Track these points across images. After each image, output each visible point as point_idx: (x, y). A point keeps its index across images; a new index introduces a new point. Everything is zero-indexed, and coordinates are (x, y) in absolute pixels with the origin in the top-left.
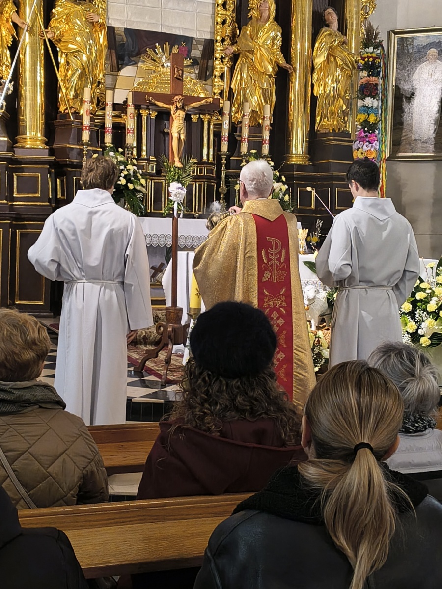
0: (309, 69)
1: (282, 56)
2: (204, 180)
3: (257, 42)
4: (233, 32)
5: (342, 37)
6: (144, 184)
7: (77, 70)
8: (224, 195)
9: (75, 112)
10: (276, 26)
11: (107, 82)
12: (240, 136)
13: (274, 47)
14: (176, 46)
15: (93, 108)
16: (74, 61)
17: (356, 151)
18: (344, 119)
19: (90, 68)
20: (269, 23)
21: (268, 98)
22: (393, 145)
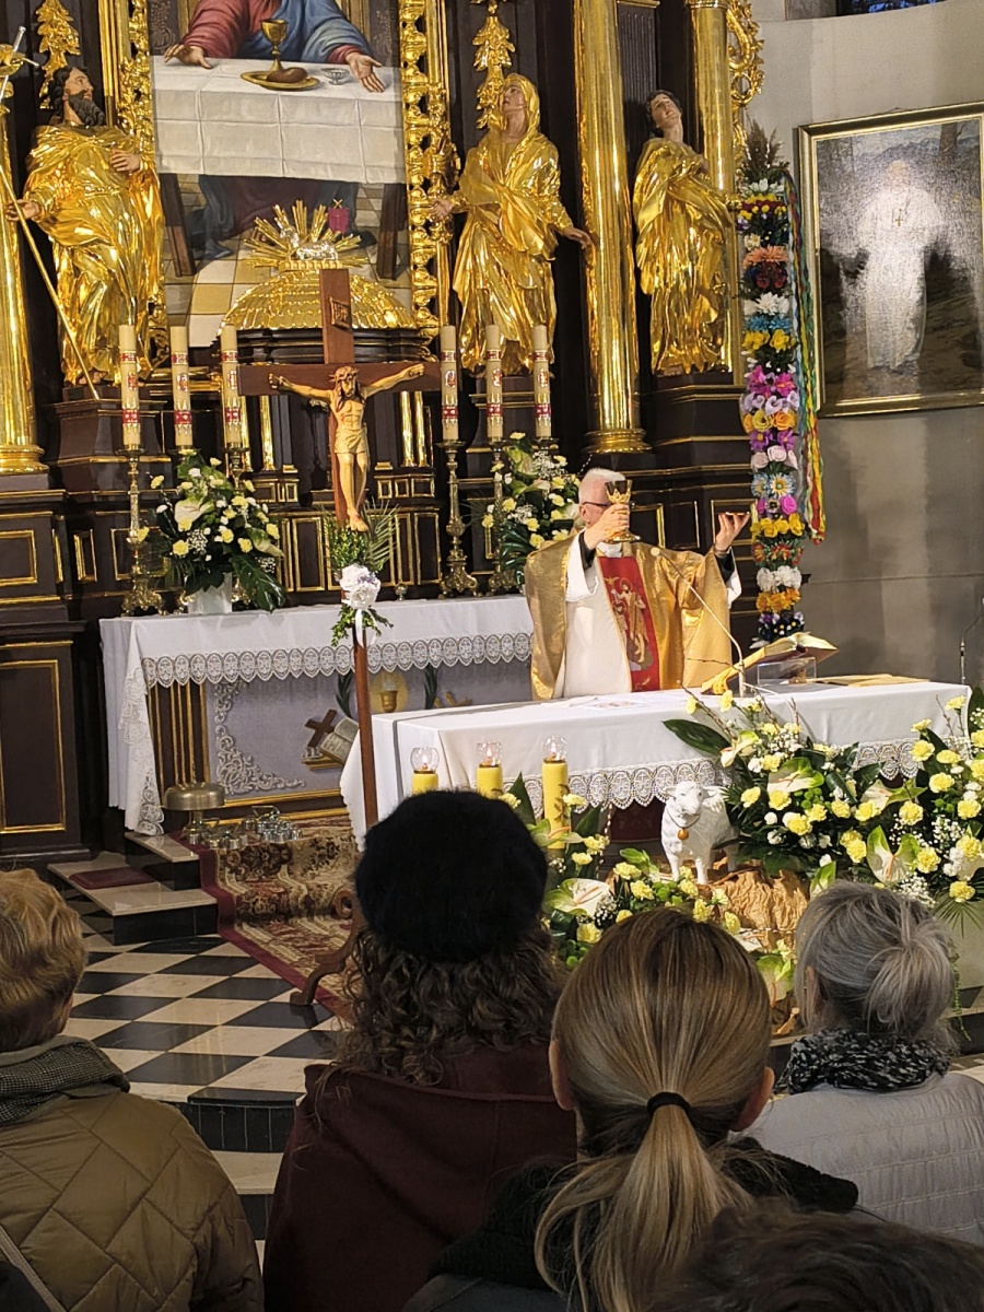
0: (628, 235)
1: (564, 211)
2: (412, 509)
3: (504, 186)
4: (448, 165)
5: (696, 158)
6: (277, 536)
7: (98, 285)
8: (460, 538)
9: (102, 379)
10: (545, 146)
11: (168, 303)
12: (484, 400)
13: (543, 191)
14: (322, 208)
15: (142, 366)
16: (90, 264)
17: (749, 415)
18: (714, 342)
19: (129, 276)
20: (527, 139)
21: (539, 310)
22: (826, 383)
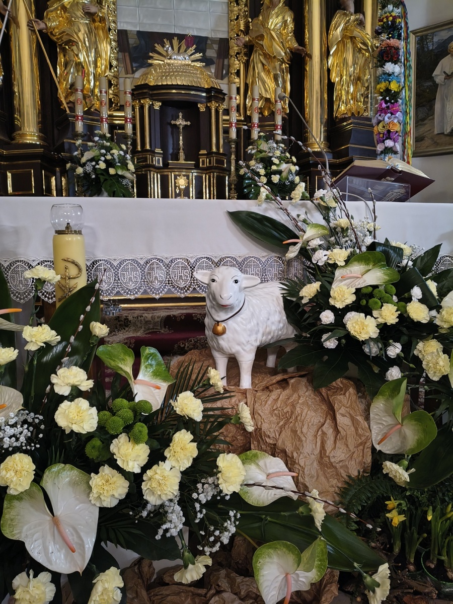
1: (294, 40)
3: (267, 28)
5: (358, 15)
7: (71, 61)
10: (288, 10)
13: (285, 31)
16: (68, 52)
17: (376, 125)
19: (89, 61)
20: (279, 7)
22: (416, 141)
